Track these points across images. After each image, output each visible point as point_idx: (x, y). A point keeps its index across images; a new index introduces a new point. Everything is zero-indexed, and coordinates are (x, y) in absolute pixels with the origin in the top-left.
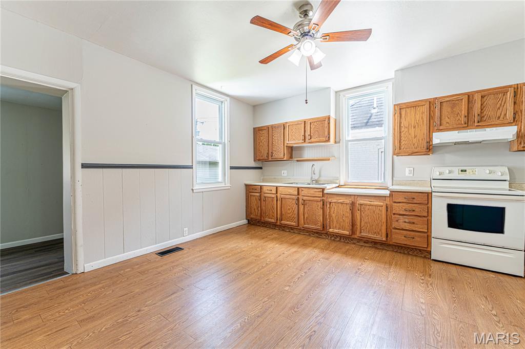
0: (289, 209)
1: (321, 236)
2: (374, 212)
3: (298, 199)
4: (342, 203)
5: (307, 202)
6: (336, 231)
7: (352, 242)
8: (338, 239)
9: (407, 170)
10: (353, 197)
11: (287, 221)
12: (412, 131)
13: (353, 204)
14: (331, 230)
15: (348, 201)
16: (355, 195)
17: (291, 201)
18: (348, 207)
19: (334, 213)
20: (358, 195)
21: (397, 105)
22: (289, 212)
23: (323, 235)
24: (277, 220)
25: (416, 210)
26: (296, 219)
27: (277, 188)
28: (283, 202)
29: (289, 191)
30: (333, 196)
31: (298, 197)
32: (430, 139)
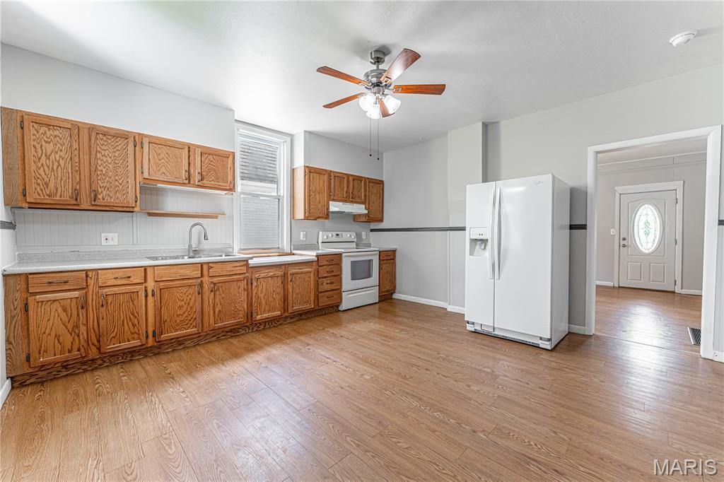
0: (180, 307)
1: (238, 332)
2: (304, 279)
3: (201, 285)
4: (271, 277)
5: (220, 285)
6: (266, 315)
7: (278, 323)
8: (262, 327)
9: (302, 233)
10: (283, 267)
11: (177, 331)
12: (317, 196)
13: (285, 275)
14: (259, 317)
15: (280, 273)
16: (285, 264)
17: (185, 290)
18: (280, 280)
19: (262, 292)
20: (289, 264)
21: (308, 167)
22: (179, 312)
23: (240, 330)
24: (147, 337)
25: (335, 270)
26: (199, 320)
27: (145, 270)
28: (166, 296)
29: (181, 271)
30: (259, 269)
31: (201, 281)
32: (328, 209)
